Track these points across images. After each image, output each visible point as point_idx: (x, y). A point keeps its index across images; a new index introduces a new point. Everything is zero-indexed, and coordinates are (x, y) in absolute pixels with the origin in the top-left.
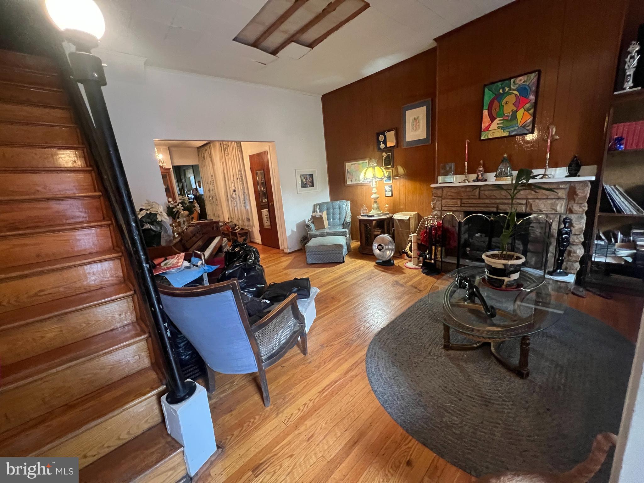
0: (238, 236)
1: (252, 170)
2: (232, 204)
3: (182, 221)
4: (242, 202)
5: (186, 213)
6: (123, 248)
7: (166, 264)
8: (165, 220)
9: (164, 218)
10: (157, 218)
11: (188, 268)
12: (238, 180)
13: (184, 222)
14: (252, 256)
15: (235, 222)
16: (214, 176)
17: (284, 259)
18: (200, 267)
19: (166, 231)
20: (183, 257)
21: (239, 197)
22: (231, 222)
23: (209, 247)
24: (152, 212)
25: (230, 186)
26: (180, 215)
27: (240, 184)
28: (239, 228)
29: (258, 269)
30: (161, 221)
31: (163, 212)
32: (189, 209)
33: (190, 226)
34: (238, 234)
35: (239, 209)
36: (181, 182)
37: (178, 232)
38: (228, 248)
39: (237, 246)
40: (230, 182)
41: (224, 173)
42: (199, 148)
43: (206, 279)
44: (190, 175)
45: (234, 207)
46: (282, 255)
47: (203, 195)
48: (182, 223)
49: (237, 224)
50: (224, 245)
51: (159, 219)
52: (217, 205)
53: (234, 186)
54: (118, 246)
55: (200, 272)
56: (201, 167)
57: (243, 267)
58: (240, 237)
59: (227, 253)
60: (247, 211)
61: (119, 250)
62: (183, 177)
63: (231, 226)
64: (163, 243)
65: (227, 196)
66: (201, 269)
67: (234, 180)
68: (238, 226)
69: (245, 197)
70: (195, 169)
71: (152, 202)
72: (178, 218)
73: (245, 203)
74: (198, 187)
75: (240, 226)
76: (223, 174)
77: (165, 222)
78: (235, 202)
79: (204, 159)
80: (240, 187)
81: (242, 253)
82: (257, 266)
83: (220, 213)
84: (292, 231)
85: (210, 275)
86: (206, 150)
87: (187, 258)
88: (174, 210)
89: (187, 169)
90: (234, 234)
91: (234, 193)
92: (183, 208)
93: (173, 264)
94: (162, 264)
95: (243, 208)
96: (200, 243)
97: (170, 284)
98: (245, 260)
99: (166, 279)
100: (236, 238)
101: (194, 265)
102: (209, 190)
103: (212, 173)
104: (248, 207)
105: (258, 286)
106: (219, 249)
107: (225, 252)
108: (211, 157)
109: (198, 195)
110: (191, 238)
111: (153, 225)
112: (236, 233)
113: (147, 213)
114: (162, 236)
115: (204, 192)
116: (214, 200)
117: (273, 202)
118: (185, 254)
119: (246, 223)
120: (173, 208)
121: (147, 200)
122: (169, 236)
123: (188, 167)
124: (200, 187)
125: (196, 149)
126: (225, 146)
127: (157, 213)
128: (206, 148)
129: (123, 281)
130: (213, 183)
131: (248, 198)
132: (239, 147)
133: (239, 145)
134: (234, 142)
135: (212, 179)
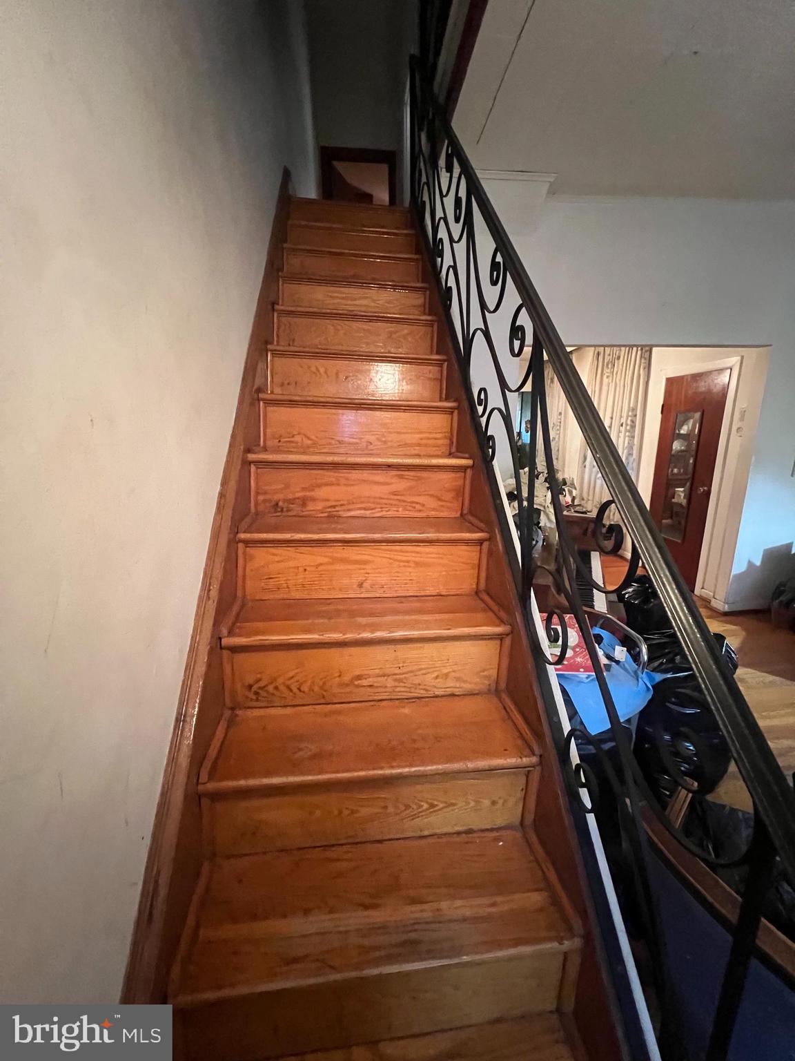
1: (665, 410)
12: (623, 428)
17: (717, 626)
27: (625, 436)
80: (624, 441)
117: (710, 486)
126: (608, 359)
130: (558, 427)
131: (635, 468)
132: (645, 359)
133: (647, 355)
134: (635, 349)
135: (559, 421)
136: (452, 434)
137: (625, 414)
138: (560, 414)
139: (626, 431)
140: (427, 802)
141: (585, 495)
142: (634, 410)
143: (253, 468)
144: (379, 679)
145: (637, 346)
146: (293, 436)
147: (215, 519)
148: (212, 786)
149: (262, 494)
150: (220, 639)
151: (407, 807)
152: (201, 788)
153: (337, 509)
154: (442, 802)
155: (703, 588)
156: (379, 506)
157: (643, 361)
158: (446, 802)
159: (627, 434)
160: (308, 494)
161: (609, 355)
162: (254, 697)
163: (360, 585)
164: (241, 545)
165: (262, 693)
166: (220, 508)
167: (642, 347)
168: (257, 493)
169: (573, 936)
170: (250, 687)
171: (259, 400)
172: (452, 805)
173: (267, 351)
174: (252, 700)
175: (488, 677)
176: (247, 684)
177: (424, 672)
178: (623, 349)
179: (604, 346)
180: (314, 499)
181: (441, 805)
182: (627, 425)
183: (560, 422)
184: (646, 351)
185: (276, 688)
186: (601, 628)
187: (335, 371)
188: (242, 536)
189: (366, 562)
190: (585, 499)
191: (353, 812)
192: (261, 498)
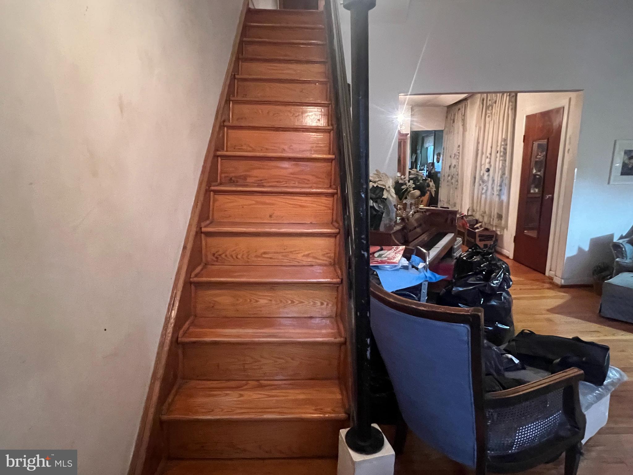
0: (478, 239)
1: (525, 139)
2: (478, 189)
3: (409, 203)
4: (496, 188)
5: (417, 193)
6: (341, 224)
7: (380, 256)
8: (391, 198)
9: (391, 195)
10: (383, 195)
11: (405, 268)
12: (498, 155)
13: (411, 204)
14: (500, 276)
15: (478, 216)
16: (462, 147)
17: (551, 293)
18: (420, 272)
19: (388, 214)
20: (402, 252)
21: (493, 181)
22: (470, 216)
23: (437, 246)
24: (379, 186)
25: (483, 162)
26: (409, 194)
27: (500, 161)
28: (481, 226)
29: (505, 298)
30: (386, 199)
31: (391, 187)
32: (422, 188)
33: (418, 212)
34: (477, 235)
35: (488, 197)
36: (416, 153)
37: (401, 216)
38: (460, 252)
39: (477, 254)
40: (484, 156)
41: (478, 143)
42: (451, 107)
43: (424, 290)
44: (429, 145)
45: (482, 194)
46: (547, 285)
47: (439, 172)
48: (408, 206)
49: (481, 220)
50: (456, 247)
51: (385, 196)
52: (456, 188)
53: (490, 163)
54: (337, 221)
55: (419, 278)
56: (447, 134)
57: (481, 289)
58: (480, 240)
59: (459, 259)
60: (501, 203)
61: (336, 225)
62: (419, 147)
63: (469, 222)
64: (382, 229)
65: (475, 178)
66: (422, 274)
67: (491, 154)
68: (480, 224)
69: (502, 181)
70: (438, 136)
71: (382, 172)
72: (406, 198)
73: (501, 190)
74: (435, 161)
75: (483, 225)
76: (476, 145)
77: (390, 201)
78: (485, 188)
79: (454, 122)
80: (499, 164)
81: (484, 266)
82: (504, 294)
83: (458, 201)
84: (580, 250)
85: (431, 285)
86: (459, 109)
87: (407, 255)
88: (403, 187)
89: (427, 136)
90: (472, 234)
91: (487, 174)
92: (414, 186)
93: (389, 259)
94: (376, 255)
95: (496, 199)
96: (425, 237)
97: (380, 283)
98: (488, 278)
99: (377, 275)
100: (473, 240)
101: (413, 267)
102: (450, 167)
103: (460, 143)
104: (504, 198)
105: (500, 326)
106: (449, 251)
107: (456, 258)
108: (464, 120)
109: (433, 171)
110: (415, 228)
111: (376, 202)
112: (475, 233)
113: (373, 186)
114: (383, 219)
115: (442, 169)
116: (453, 181)
117: (553, 194)
118: (406, 248)
119: (495, 222)
120: (402, 184)
121: (377, 170)
122: (391, 220)
123: (428, 133)
124: (438, 162)
125: (446, 109)
126: (489, 103)
127: (384, 188)
128: (460, 106)
129: (333, 264)
130: (458, 157)
131: (507, 184)
132: (512, 102)
133: (513, 99)
134: (505, 94)
135: (458, 151)
136: (330, 144)
137: (499, 144)
138: (459, 146)
139: (501, 156)
140: (290, 300)
141: (475, 207)
142: (505, 140)
143: (219, 159)
144: (275, 254)
145: (507, 92)
146: (242, 146)
147: (200, 177)
148: (196, 279)
149: (225, 173)
150: (201, 228)
151: (281, 301)
152: (191, 279)
153: (263, 182)
154: (297, 301)
155: (550, 270)
156: (284, 180)
157: (511, 104)
158: (299, 301)
159: (501, 158)
160: (248, 173)
161: (490, 100)
162: (216, 260)
163: (271, 216)
164: (212, 193)
165: (220, 258)
166: (203, 172)
167: (510, 92)
168: (221, 173)
169: (341, 337)
170: (214, 255)
171: (224, 126)
172: (302, 302)
173: (230, 101)
174: (215, 261)
175: (330, 257)
176: (212, 252)
177: (297, 252)
178: (498, 94)
179: (487, 93)
180: (250, 176)
181: (297, 302)
182: (501, 152)
183: (459, 153)
184: (513, 96)
185: (226, 256)
186: (416, 255)
187: (267, 111)
188: (213, 188)
189: (273, 204)
190: (475, 210)
191: (257, 301)
192: (223, 175)
